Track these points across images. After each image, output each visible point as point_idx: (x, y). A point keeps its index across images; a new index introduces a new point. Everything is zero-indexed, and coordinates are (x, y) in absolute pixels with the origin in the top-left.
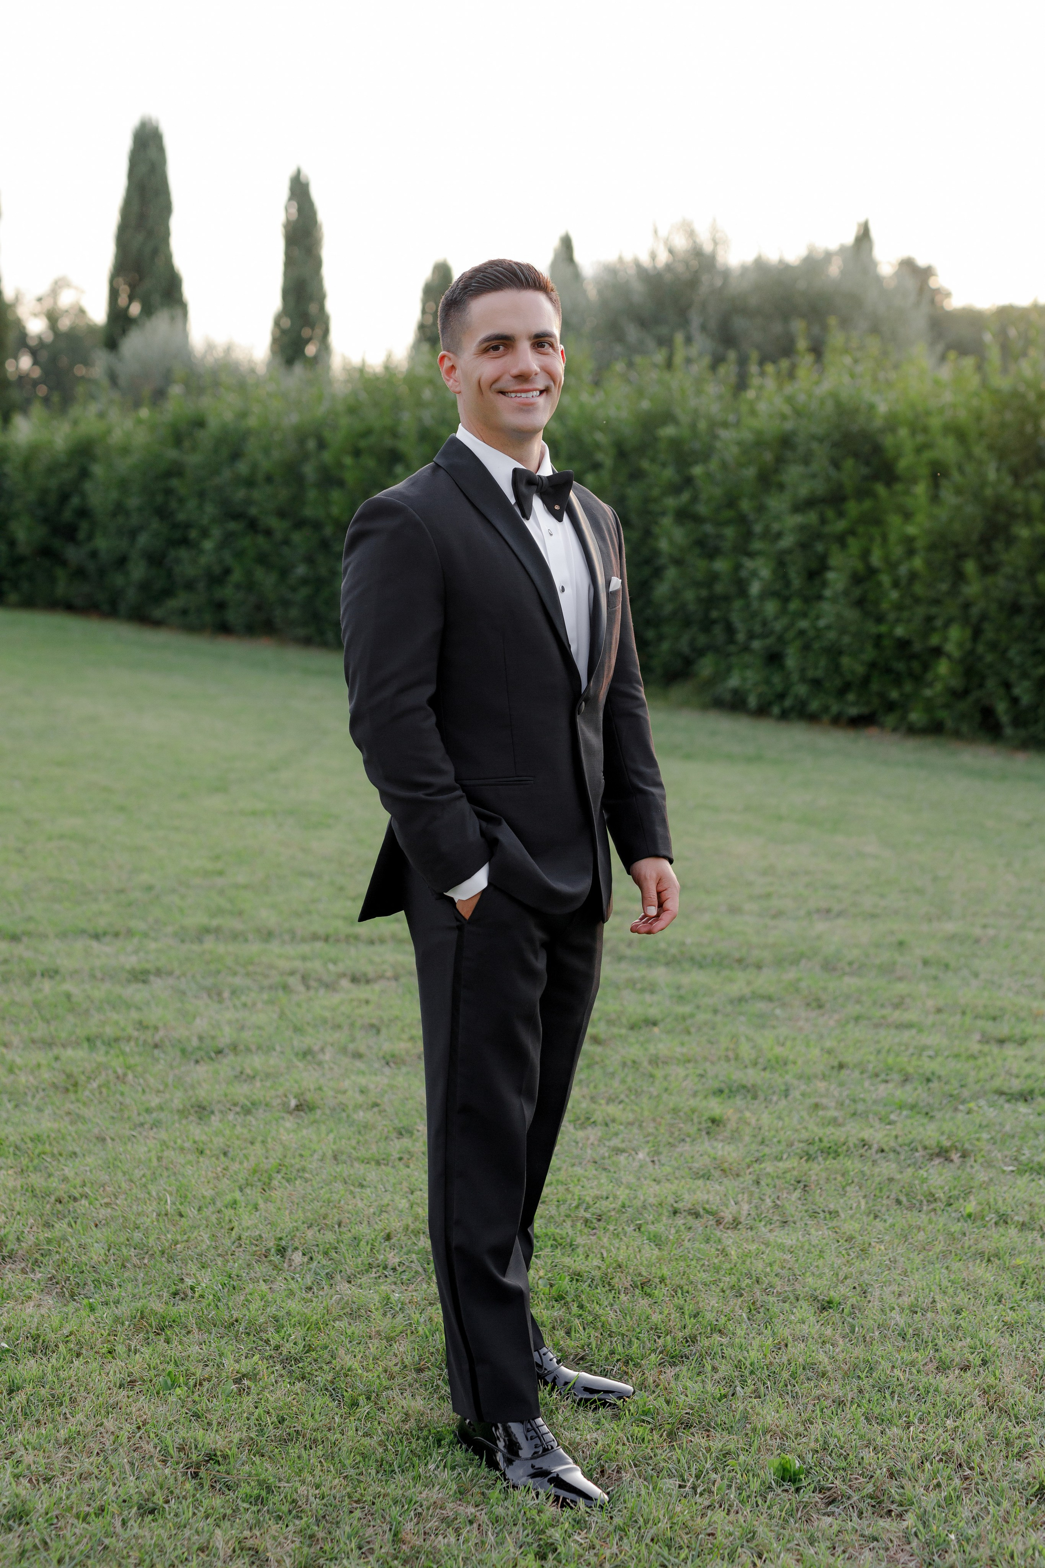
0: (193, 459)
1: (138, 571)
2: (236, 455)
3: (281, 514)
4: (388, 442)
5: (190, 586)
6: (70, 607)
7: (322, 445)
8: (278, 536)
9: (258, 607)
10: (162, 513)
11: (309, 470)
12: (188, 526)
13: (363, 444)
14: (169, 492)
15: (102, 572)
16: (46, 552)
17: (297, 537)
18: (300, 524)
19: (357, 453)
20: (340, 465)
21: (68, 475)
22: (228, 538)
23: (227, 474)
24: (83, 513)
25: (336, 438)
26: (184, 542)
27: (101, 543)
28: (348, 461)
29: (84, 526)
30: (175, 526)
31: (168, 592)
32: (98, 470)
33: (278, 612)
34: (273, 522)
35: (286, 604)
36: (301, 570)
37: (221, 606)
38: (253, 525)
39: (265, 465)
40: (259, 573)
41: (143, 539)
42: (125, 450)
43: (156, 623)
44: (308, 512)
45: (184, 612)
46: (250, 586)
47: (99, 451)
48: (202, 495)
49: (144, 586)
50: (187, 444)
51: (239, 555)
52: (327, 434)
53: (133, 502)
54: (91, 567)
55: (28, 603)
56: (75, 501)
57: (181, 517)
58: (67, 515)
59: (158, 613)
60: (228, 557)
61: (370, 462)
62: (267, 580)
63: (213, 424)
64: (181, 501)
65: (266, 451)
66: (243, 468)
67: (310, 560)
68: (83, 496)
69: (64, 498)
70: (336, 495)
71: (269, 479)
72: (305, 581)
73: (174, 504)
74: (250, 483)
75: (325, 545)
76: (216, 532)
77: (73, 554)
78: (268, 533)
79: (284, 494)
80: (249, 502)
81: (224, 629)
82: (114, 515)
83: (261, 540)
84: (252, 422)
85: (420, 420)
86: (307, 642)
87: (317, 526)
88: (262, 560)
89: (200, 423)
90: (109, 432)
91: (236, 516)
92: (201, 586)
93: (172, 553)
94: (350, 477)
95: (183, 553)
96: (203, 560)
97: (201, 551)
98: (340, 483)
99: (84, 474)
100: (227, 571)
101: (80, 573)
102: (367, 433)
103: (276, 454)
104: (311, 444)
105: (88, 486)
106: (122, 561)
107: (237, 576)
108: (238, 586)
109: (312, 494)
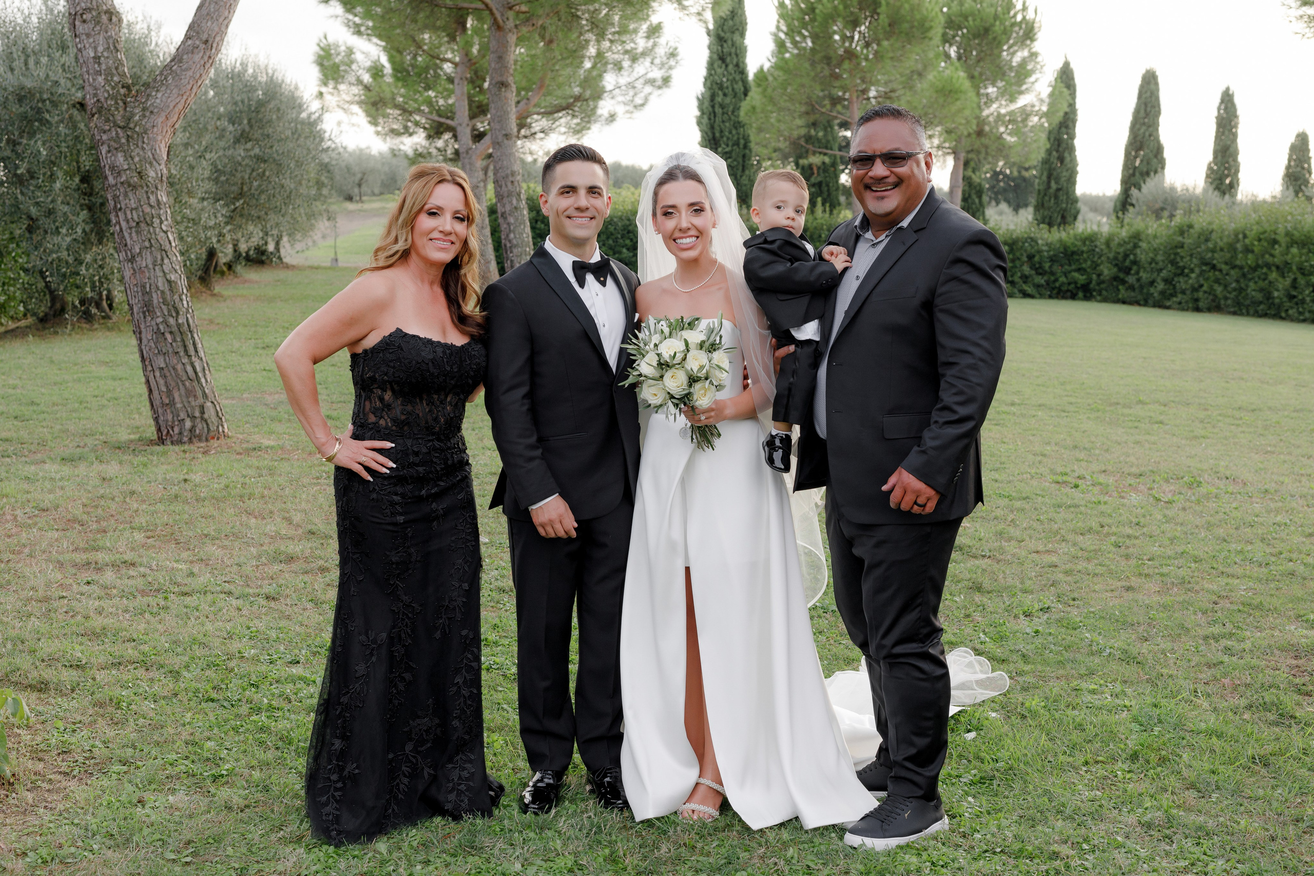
0: (1188, 241)
1: (1161, 286)
2: (1207, 240)
3: (1226, 263)
4: (1273, 236)
5: (1183, 292)
6: (1124, 302)
7: (1245, 236)
8: (1224, 272)
9: (1213, 301)
10: (1173, 263)
11: (1239, 246)
12: (1184, 268)
13: (1262, 236)
14: (1176, 254)
15: (1142, 287)
16: (1116, 278)
17: (1232, 272)
18: (1234, 267)
19: (1260, 240)
20: (1254, 245)
21: (1129, 246)
22: (1202, 272)
23: (1203, 247)
24: (1135, 262)
25: (1251, 235)
26: (1181, 274)
27: (1144, 275)
28: (1256, 243)
29: (1135, 268)
30: (1178, 268)
31: (1173, 295)
32: (1143, 245)
33: (1222, 302)
34: (1223, 267)
35: (1226, 298)
36: (1234, 285)
37: (1197, 300)
38: (1214, 267)
39: (1221, 244)
40: (1216, 286)
41: (1164, 274)
42: (1155, 237)
43: (1168, 308)
44: (1238, 263)
45: (1180, 303)
46: (1211, 292)
47: (1143, 237)
48: (1191, 255)
49: (1162, 293)
50: (1186, 235)
51: (1207, 279)
52: (1247, 232)
53: (1159, 258)
54: (1137, 285)
55: (1105, 300)
56: (1132, 257)
57: (1181, 264)
58: (1127, 263)
59: (1168, 304)
60: (1202, 281)
61: (1265, 244)
62: (1219, 289)
63: (1197, 227)
64: (1182, 258)
65: (1221, 239)
66: (1210, 245)
67: (1237, 281)
68: (1135, 255)
69: (1126, 256)
70: (1250, 256)
71: (1222, 250)
72: (1235, 290)
73: (1178, 259)
74: (1213, 251)
75: (1244, 275)
76: (1197, 270)
77: (1131, 279)
78: (1221, 271)
79: (1228, 255)
80: (1213, 258)
81: (1197, 309)
82: (1151, 263)
83: (1217, 273)
84: (1215, 227)
85: (1286, 227)
86: (1234, 313)
87: (1241, 268)
88: (1217, 281)
89: (1190, 226)
90: (1147, 228)
91: (1206, 264)
92: (1188, 292)
93: (1176, 279)
94: (1256, 249)
95: (1181, 279)
96: (1191, 281)
97: (1190, 278)
98: (1253, 252)
99: (1136, 246)
100: (1202, 286)
101: (1132, 288)
102: (1265, 232)
103: (1225, 240)
104: (1241, 236)
105: (1138, 251)
106: (1152, 283)
107: (1205, 288)
108: (1205, 292)
109: (1240, 256)
